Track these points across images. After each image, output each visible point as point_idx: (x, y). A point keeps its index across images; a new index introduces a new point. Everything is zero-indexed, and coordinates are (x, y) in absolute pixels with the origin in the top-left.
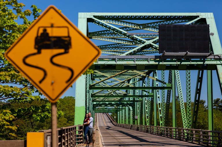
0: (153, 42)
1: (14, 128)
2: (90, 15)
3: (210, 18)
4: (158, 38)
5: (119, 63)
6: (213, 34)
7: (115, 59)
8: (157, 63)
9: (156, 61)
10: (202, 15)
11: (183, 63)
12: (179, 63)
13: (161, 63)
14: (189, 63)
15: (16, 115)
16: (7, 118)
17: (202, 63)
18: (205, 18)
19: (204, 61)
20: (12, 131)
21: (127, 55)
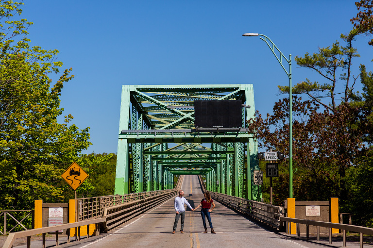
0: (191, 116)
1: (63, 197)
2: (133, 88)
3: (249, 89)
4: (194, 113)
5: (158, 136)
6: (249, 107)
7: (154, 133)
8: (193, 136)
9: (192, 135)
10: (242, 87)
11: (217, 136)
12: (213, 136)
13: (196, 137)
14: (223, 136)
15: (63, 189)
16: (59, 192)
17: (235, 136)
18: (244, 91)
19: (237, 134)
20: (62, 199)
21: (166, 128)
